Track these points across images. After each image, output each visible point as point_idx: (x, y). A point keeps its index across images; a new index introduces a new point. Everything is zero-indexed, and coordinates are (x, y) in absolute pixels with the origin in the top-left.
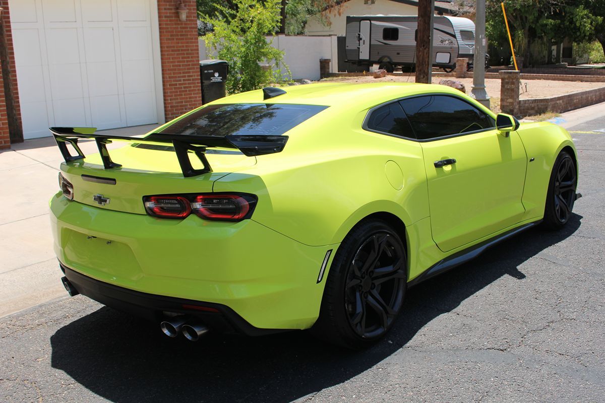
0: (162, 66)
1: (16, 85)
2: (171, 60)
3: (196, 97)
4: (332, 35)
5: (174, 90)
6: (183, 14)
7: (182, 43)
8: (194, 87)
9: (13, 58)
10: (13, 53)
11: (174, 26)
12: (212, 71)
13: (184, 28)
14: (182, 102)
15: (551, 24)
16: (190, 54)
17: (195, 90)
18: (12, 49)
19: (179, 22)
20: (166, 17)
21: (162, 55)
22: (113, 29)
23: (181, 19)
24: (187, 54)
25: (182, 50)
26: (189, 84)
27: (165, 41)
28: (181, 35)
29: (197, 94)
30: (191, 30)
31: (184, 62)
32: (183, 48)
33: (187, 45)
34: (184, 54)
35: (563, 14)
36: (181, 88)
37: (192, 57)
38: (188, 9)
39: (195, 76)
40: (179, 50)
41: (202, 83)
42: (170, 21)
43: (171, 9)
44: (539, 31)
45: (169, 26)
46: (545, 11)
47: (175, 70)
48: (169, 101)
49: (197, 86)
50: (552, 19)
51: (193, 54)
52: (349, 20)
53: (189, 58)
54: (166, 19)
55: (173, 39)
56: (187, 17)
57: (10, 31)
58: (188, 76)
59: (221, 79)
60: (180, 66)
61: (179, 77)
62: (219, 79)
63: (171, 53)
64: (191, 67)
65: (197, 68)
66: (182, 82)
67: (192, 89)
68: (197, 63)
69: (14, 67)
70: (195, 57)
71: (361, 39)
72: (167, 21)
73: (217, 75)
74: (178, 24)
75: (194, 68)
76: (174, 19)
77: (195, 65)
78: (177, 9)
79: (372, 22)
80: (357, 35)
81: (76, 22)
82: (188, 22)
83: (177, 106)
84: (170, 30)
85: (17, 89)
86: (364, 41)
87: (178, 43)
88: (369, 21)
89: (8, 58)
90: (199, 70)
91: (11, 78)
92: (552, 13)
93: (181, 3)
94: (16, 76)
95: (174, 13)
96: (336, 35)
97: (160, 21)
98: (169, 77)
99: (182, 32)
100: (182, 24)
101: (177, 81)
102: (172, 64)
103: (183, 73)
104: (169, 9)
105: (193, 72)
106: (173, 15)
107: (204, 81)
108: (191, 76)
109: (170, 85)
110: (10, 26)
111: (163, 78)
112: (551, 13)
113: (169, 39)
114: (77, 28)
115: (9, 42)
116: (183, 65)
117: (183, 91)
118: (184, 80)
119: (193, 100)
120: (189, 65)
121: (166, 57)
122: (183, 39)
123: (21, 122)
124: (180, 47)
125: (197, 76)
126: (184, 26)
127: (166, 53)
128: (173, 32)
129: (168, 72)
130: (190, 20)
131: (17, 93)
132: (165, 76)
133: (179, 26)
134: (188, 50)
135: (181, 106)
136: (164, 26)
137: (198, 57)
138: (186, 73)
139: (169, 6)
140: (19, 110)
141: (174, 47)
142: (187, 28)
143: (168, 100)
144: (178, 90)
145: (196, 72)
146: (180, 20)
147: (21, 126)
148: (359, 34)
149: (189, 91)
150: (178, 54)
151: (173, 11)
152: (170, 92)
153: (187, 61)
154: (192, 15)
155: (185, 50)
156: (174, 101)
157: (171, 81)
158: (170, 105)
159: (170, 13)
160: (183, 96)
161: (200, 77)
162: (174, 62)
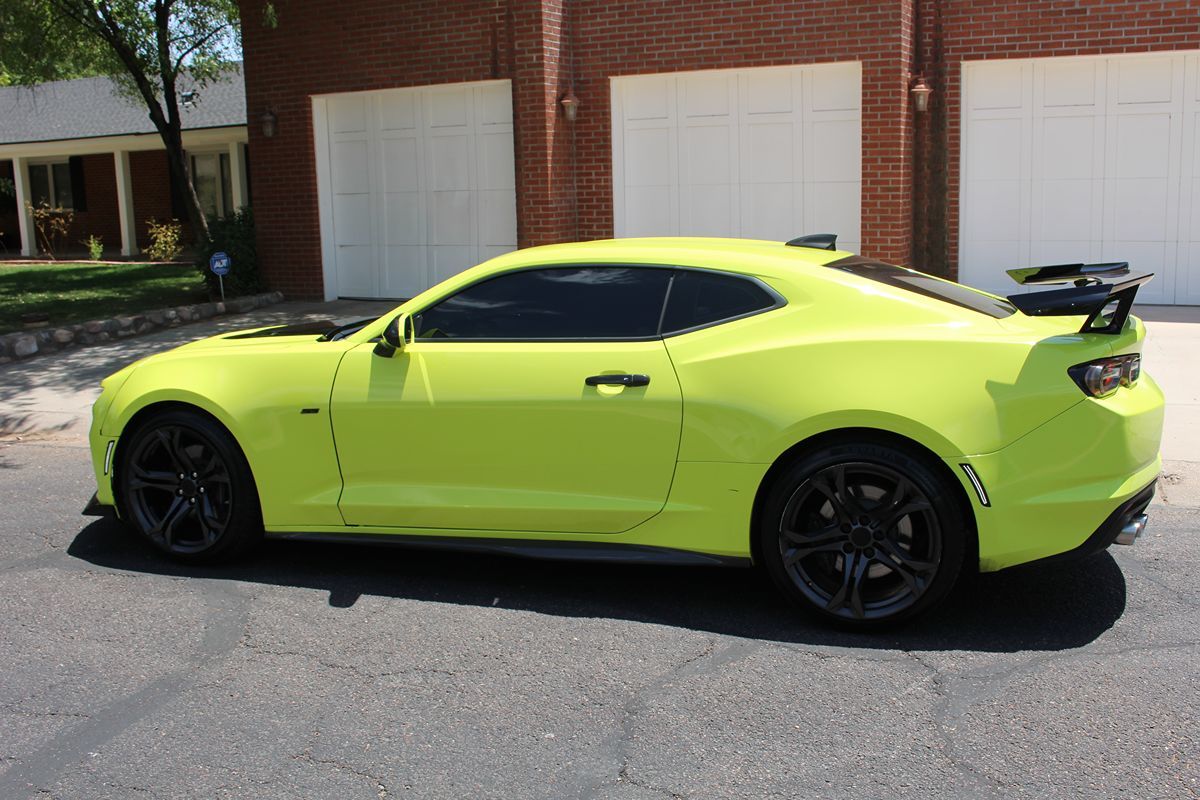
1: (957, 210)
9: (957, 167)
10: (958, 159)
18: (958, 152)
22: (1170, 117)
57: (958, 123)
69: (957, 181)
81: (1093, 105)
89: (947, 167)
91: (949, 199)
94: (957, 195)
114: (1094, 116)
115: (954, 141)
131: (957, 224)
140: (956, 251)
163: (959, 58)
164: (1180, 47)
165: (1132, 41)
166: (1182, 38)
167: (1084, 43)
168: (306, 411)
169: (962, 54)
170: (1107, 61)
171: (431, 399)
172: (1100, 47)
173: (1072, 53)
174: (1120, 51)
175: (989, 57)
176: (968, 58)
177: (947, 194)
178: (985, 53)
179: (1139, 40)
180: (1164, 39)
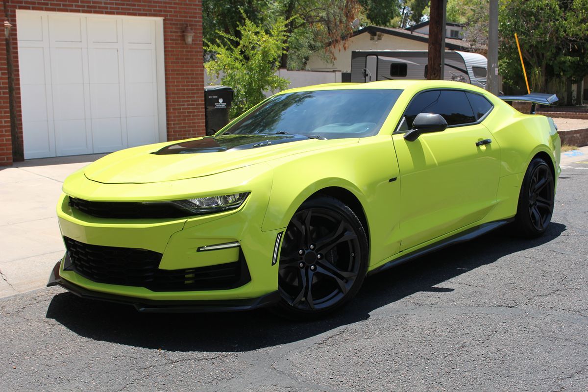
0: (166, 90)
1: (20, 102)
2: (176, 84)
3: (199, 123)
4: (336, 71)
5: (177, 114)
6: (189, 37)
7: (187, 67)
8: (197, 112)
9: (18, 75)
10: (18, 71)
11: (180, 49)
12: (216, 97)
13: (189, 52)
14: (185, 127)
15: (569, 61)
16: (195, 78)
17: (199, 115)
18: (18, 66)
19: (184, 46)
20: (171, 40)
21: (166, 78)
22: (118, 51)
23: (186, 42)
24: (192, 78)
25: (187, 74)
26: (193, 109)
27: (170, 64)
28: (186, 59)
29: (201, 119)
30: (197, 54)
31: (188, 86)
32: (188, 72)
33: (192, 69)
34: (188, 78)
35: (582, 51)
36: (185, 113)
37: (196, 82)
38: (194, 32)
39: (199, 101)
40: (183, 74)
41: (206, 108)
42: (176, 44)
43: (177, 32)
44: (556, 69)
45: (175, 50)
46: (564, 48)
47: (179, 94)
48: (173, 126)
49: (201, 112)
50: (571, 56)
51: (198, 78)
52: (355, 55)
53: (193, 82)
54: (172, 42)
55: (178, 63)
56: (193, 40)
57: (16, 48)
58: (193, 101)
59: (225, 106)
60: (184, 90)
61: (183, 101)
62: (223, 106)
63: (175, 76)
64: (195, 91)
65: (201, 93)
66: (186, 107)
67: (196, 114)
68: (202, 87)
69: (19, 84)
70: (200, 82)
71: (367, 75)
72: (173, 44)
73: (221, 101)
74: (184, 48)
75: (198, 93)
76: (179, 42)
77: (200, 89)
78: (183, 32)
79: (379, 57)
80: (363, 70)
81: (81, 42)
82: (194, 46)
83: (180, 131)
84: (175, 53)
85: (20, 107)
86: (370, 77)
87: (183, 67)
88: (375, 57)
89: (13, 76)
90: (204, 95)
91: (15, 95)
92: (571, 50)
93: (187, 26)
94: (19, 93)
95: (180, 36)
96: (341, 71)
97: (165, 44)
98: (173, 101)
99: (188, 55)
100: (187, 48)
101: (182, 105)
102: (176, 88)
103: (188, 97)
104: (175, 32)
105: (197, 97)
106: (179, 38)
107: (208, 107)
108: (196, 101)
109: (173, 109)
110: (16, 44)
111: (167, 102)
112: (569, 49)
113: (174, 63)
114: (82, 48)
115: (15, 59)
116: (187, 90)
117: (187, 116)
118: (188, 105)
119: (196, 125)
120: (193, 90)
121: (171, 80)
122: (188, 63)
123: (22, 141)
124: (185, 70)
125: (202, 101)
126: (189, 49)
127: (171, 76)
128: (178, 55)
129: (172, 96)
130: (195, 44)
131: (20, 111)
132: (169, 100)
133: (185, 50)
134: (193, 74)
135: (184, 131)
136: (170, 49)
137: (203, 82)
138: (190, 97)
139: (175, 29)
140: (21, 128)
141: (178, 70)
142: (192, 52)
143: (171, 124)
144: (182, 115)
145: (201, 97)
146: (186, 44)
147: (23, 145)
148: (365, 70)
149: (193, 116)
150: (182, 78)
151: (179, 34)
152: (174, 117)
153: (192, 86)
154: (198, 39)
155: (190, 74)
156: (177, 126)
157: (175, 105)
158: (172, 130)
159: (176, 36)
160: (187, 121)
161: (204, 102)
162: (179, 86)
163: (15, 7)
164: (129, 14)
165: (107, 8)
166: (129, 9)
167: (84, 7)
168: (391, 180)
169: (18, 5)
170: (86, 18)
171: (436, 162)
172: (93, 10)
173: (78, 11)
174: (101, 13)
175: (34, 9)
176: (21, 8)
177: (14, 93)
178: (31, 6)
179: (111, 8)
180: (122, 9)
